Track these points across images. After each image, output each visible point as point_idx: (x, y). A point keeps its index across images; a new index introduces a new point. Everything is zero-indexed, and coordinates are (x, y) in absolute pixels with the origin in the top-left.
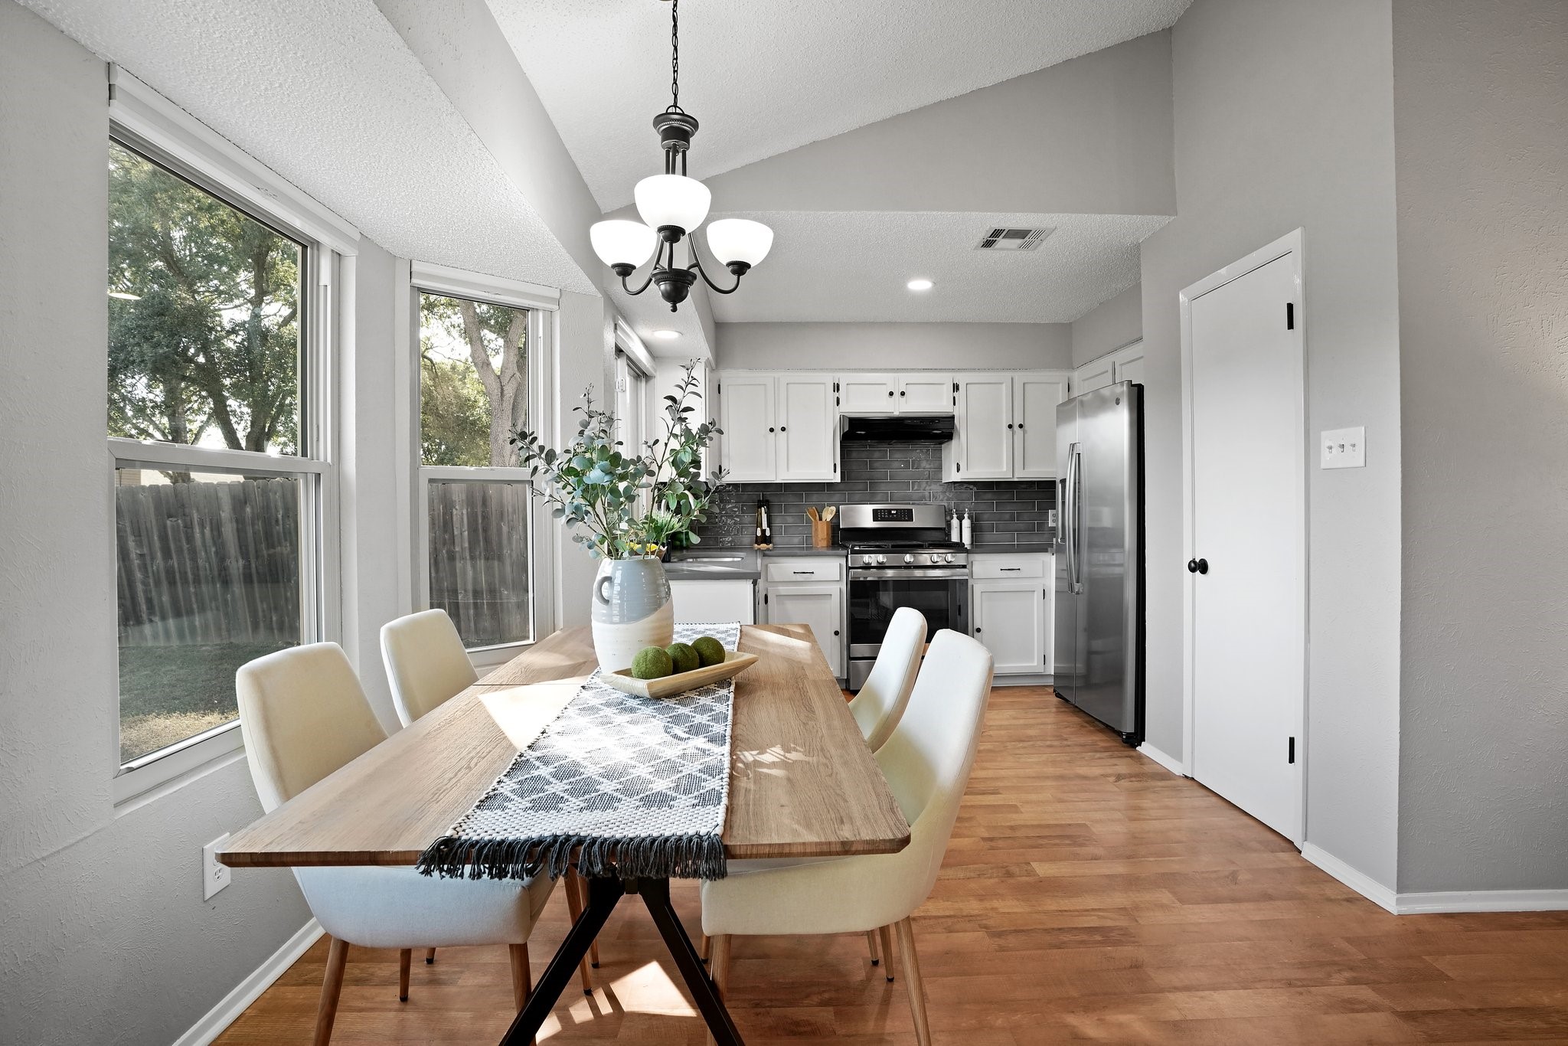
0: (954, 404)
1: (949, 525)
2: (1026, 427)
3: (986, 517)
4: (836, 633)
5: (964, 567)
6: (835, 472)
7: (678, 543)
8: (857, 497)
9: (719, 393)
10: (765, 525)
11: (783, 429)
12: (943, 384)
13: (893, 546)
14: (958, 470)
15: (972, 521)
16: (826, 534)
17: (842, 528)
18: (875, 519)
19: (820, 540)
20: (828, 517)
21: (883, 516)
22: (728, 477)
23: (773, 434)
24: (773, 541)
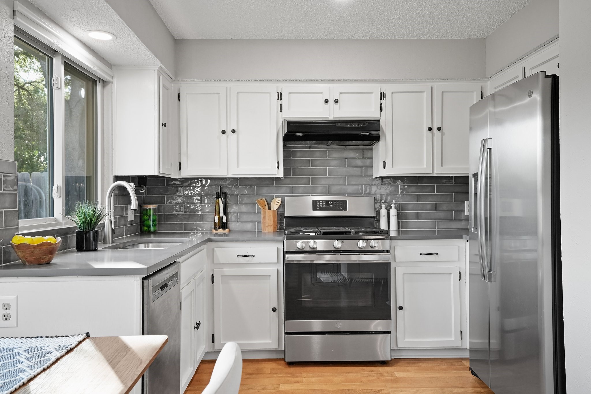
0: (381, 110)
1: (378, 213)
2: (444, 129)
3: (410, 207)
4: (274, 310)
5: (388, 251)
6: (278, 168)
7: (146, 228)
8: (301, 190)
9: (179, 100)
10: (222, 214)
11: (234, 131)
12: (372, 93)
13: (324, 233)
14: (385, 167)
15: (398, 211)
16: (272, 221)
17: (285, 215)
18: (315, 208)
19: (267, 227)
20: (275, 206)
21: (321, 206)
22: (186, 173)
23: (225, 136)
24: (229, 227)
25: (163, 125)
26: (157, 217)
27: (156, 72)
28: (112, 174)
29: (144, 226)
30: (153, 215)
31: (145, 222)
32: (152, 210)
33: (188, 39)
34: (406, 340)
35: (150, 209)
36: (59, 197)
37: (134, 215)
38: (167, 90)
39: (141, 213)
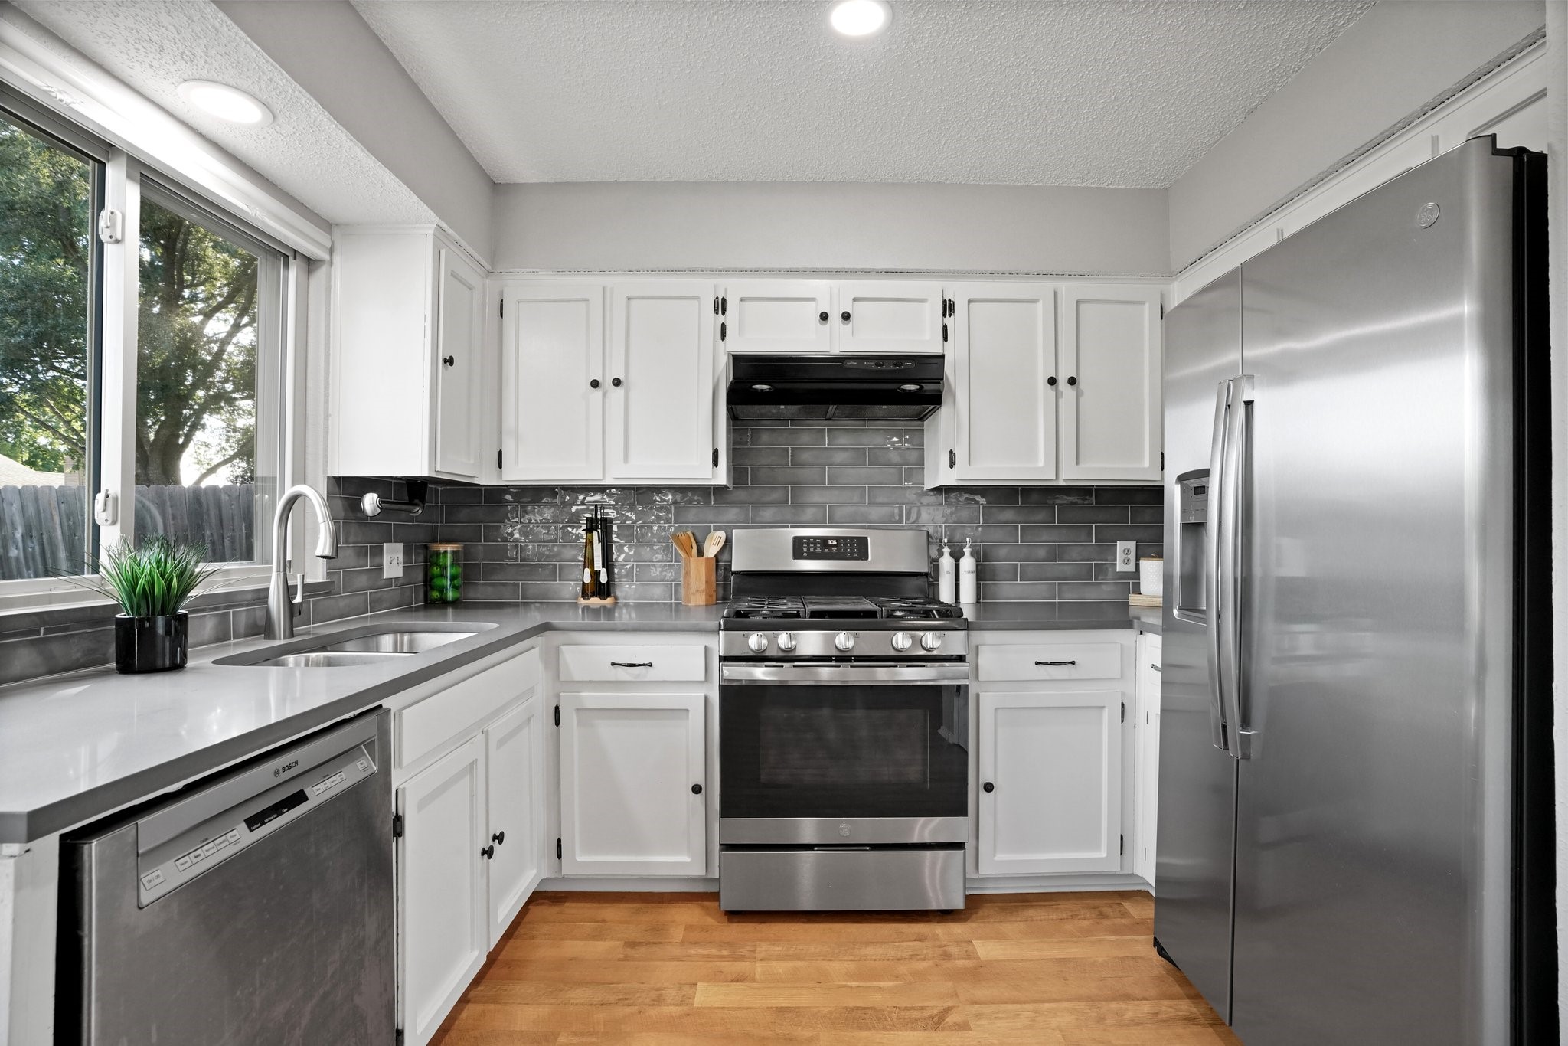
0: (945, 339)
1: (935, 565)
2: (1082, 382)
3: (1002, 552)
4: (696, 789)
5: (961, 659)
6: (715, 463)
7: (437, 594)
8: (768, 514)
9: (502, 316)
10: (598, 564)
11: (617, 382)
12: (923, 302)
13: (814, 614)
14: (952, 464)
15: (978, 561)
16: (704, 582)
17: (733, 570)
18: (798, 554)
19: (693, 594)
20: (711, 550)
21: (812, 550)
22: (516, 474)
23: (598, 392)
24: (614, 593)
25: (445, 361)
26: (460, 570)
27: (431, 238)
28: (325, 471)
29: (432, 588)
30: (453, 564)
31: (435, 580)
32: (449, 555)
33: (523, 182)
34: (1000, 857)
35: (446, 552)
36: (110, 522)
37: (401, 565)
38: (470, 289)
39: (425, 561)
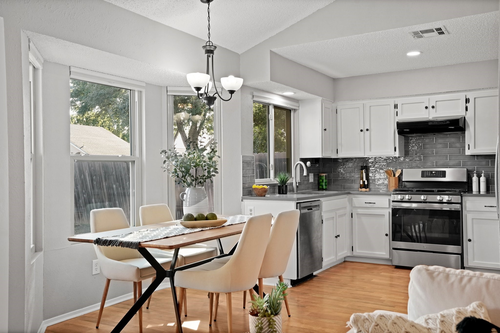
0: (466, 111)
1: (471, 180)
5: (458, 203)
6: (395, 150)
7: (321, 187)
9: (337, 113)
10: (364, 179)
11: (367, 130)
12: (460, 99)
13: (417, 191)
14: (469, 149)
16: (394, 184)
17: (403, 180)
18: (423, 176)
19: (391, 187)
20: (397, 175)
21: (427, 175)
22: (341, 155)
23: (362, 133)
24: (369, 187)
25: (324, 130)
26: (327, 181)
28: (299, 157)
29: (320, 186)
30: (325, 179)
31: (321, 183)
32: (324, 177)
34: (475, 261)
35: (323, 176)
36: (272, 169)
37: (313, 179)
38: (329, 109)
39: (318, 178)
